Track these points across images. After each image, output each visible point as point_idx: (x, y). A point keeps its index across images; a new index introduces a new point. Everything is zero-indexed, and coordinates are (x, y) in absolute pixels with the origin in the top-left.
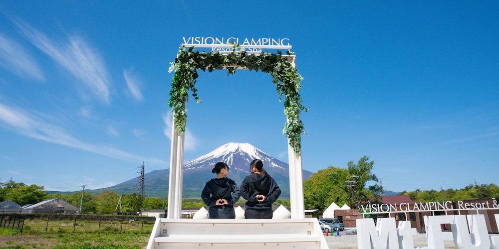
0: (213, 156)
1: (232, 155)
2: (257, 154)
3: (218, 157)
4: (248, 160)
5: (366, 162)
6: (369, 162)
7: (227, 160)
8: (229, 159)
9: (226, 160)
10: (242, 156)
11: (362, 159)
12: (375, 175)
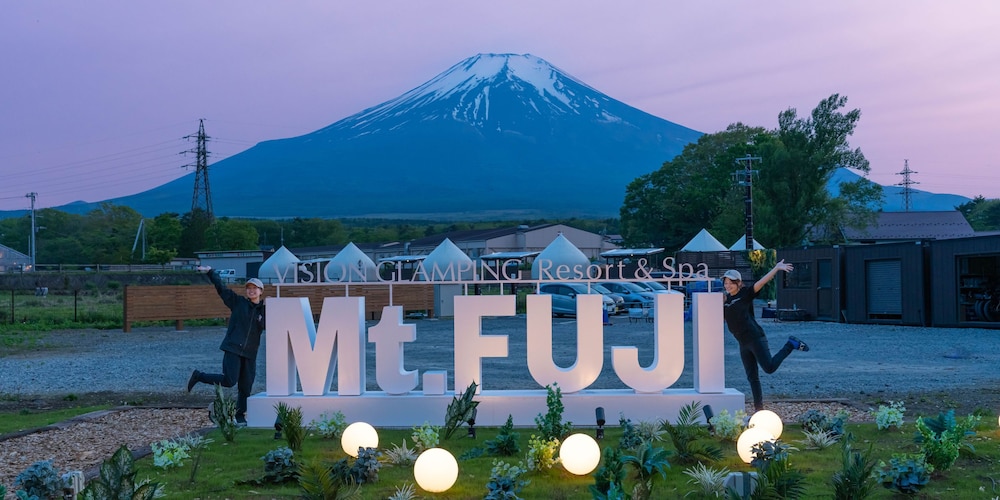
0: (433, 94)
1: (486, 90)
2: (561, 85)
3: (447, 97)
4: (533, 104)
5: (836, 111)
6: (843, 111)
7: (474, 105)
8: (478, 101)
9: (469, 105)
10: (516, 92)
11: (823, 103)
12: (862, 151)
